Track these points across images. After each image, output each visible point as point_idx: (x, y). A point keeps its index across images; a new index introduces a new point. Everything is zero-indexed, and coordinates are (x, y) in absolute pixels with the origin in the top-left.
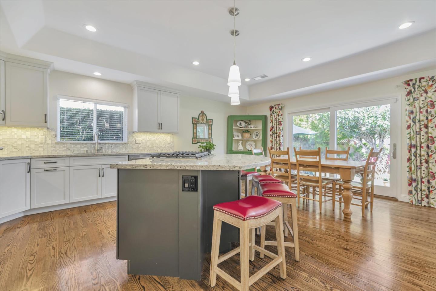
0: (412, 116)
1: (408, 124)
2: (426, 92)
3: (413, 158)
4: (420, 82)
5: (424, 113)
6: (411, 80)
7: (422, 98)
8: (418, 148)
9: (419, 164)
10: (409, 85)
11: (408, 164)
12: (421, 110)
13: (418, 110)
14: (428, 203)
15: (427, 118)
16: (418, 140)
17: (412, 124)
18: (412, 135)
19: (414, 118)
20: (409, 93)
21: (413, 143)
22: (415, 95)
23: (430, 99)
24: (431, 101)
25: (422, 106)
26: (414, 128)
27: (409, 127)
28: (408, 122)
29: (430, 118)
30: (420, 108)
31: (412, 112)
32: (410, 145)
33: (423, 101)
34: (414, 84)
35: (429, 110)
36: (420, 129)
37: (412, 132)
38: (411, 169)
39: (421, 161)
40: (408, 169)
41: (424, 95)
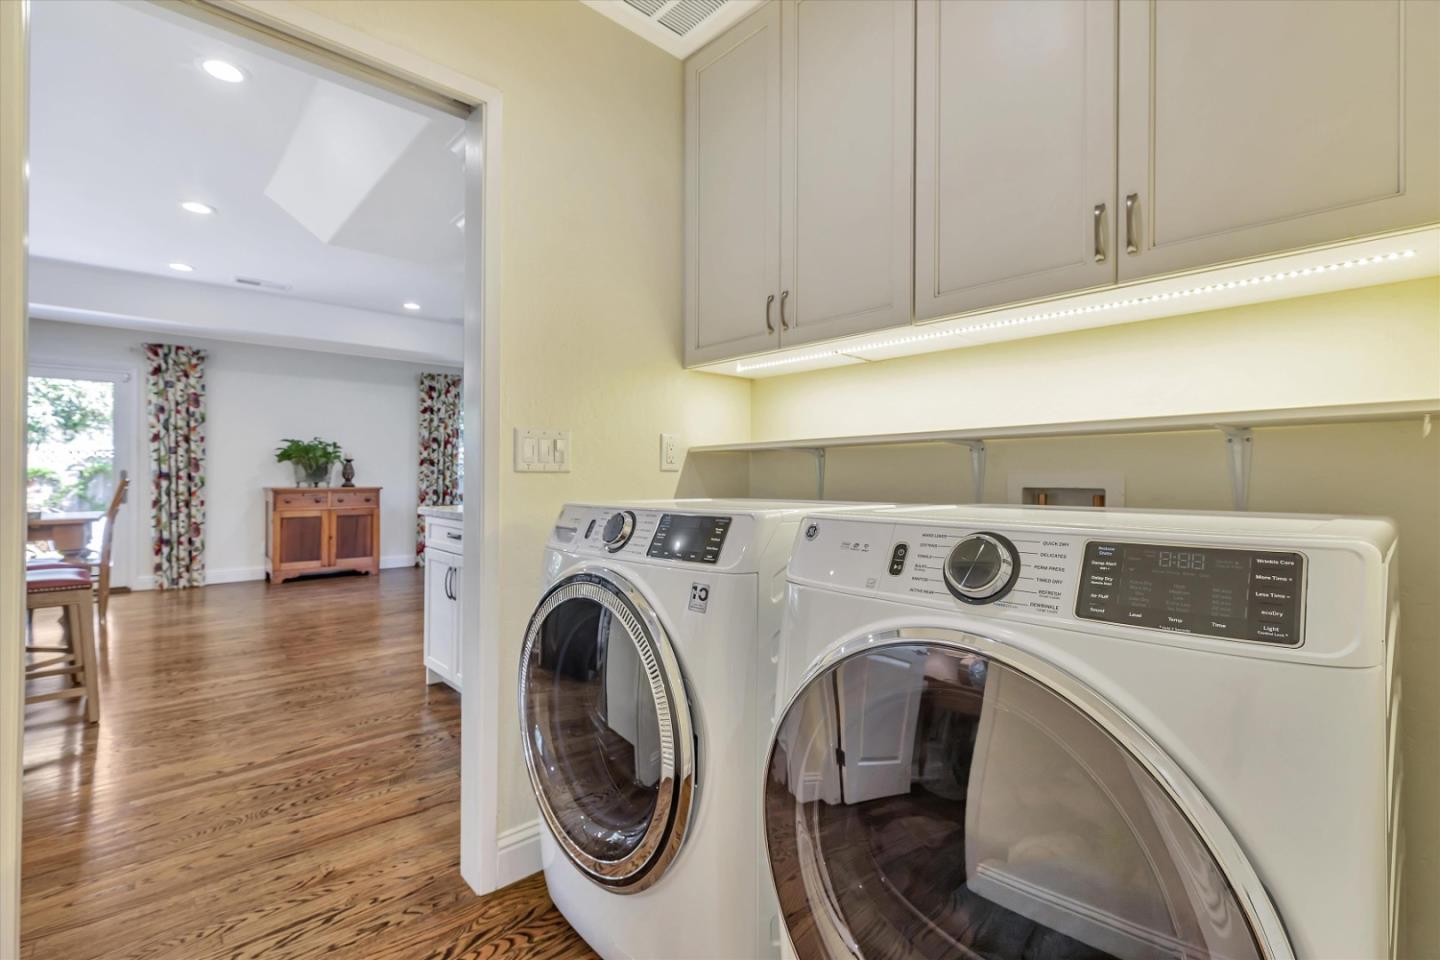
0: (162, 417)
1: (155, 431)
2: (187, 375)
3: (164, 499)
4: (177, 353)
5: (184, 414)
6: (161, 346)
7: (180, 386)
8: (174, 480)
9: (174, 510)
10: (156, 354)
11: (154, 512)
12: (179, 408)
13: (173, 406)
14: (189, 581)
15: (188, 425)
16: (173, 463)
17: (163, 432)
18: (163, 453)
19: (167, 421)
20: (157, 371)
21: (165, 469)
22: (168, 377)
23: (192, 391)
24: (195, 394)
25: (180, 399)
26: (166, 440)
27: (156, 437)
28: (153, 427)
29: (193, 424)
30: (177, 404)
31: (162, 409)
32: (158, 472)
33: (182, 390)
34: (166, 356)
35: (192, 409)
36: (177, 443)
37: (162, 448)
38: (159, 521)
39: (178, 503)
40: (153, 522)
41: (184, 379)
